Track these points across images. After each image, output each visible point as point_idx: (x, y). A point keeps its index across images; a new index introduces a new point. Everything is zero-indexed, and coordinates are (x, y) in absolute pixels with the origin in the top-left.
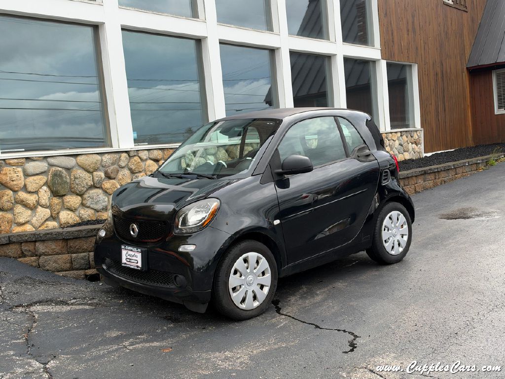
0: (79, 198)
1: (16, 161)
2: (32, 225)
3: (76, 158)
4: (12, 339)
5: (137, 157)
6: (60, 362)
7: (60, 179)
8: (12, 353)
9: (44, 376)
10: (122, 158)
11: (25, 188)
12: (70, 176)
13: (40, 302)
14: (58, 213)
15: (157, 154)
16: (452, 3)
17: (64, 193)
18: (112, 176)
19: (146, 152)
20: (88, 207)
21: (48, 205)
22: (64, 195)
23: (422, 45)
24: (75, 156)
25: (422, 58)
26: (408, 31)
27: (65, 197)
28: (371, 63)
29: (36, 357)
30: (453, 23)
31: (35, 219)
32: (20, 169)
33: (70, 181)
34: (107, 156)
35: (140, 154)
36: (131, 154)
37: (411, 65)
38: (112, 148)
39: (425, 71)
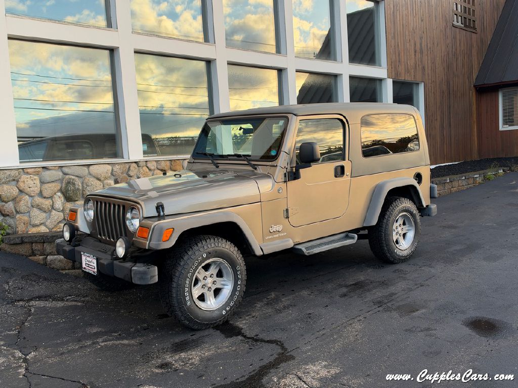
1: (32, 170)
2: (46, 226)
3: (88, 168)
5: (146, 168)
7: (73, 186)
10: (131, 168)
11: (41, 194)
12: (82, 184)
15: (163, 165)
16: (461, 25)
17: (77, 199)
19: (155, 163)
21: (62, 209)
22: (77, 201)
24: (89, 165)
25: (428, 77)
26: (415, 52)
28: (378, 81)
30: (462, 44)
31: (49, 221)
32: (36, 177)
33: (83, 188)
34: (117, 167)
35: (149, 165)
36: (141, 164)
37: (418, 83)
38: (123, 160)
39: (431, 89)
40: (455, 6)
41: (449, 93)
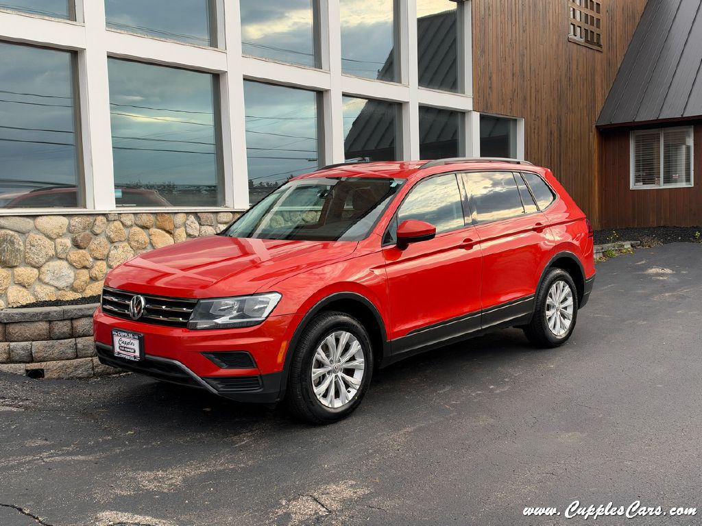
0: (36, 271)
3: (34, 220)
5: (119, 222)
7: (11, 246)
10: (97, 222)
12: (24, 242)
14: (6, 289)
15: (145, 220)
16: (580, 40)
17: (15, 264)
18: (82, 244)
19: (132, 217)
20: (47, 284)
22: (16, 267)
23: (533, 95)
24: (35, 216)
25: (531, 111)
26: (513, 75)
27: (17, 269)
28: (459, 114)
30: (581, 67)
33: (25, 249)
34: (77, 219)
35: (124, 219)
36: (111, 217)
37: (516, 120)
38: (85, 210)
39: (534, 129)
40: (572, 13)
41: (560, 136)
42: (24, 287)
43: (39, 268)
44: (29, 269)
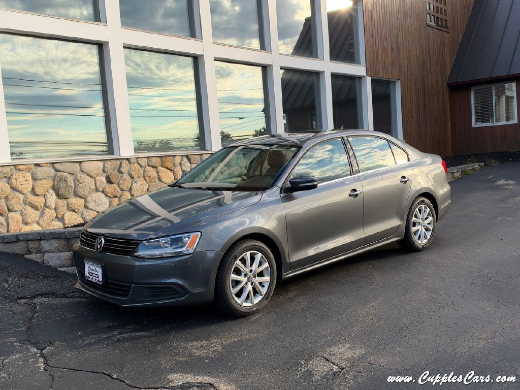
0: (83, 200)
1: (24, 167)
2: (39, 224)
3: (80, 164)
4: (15, 327)
5: (137, 164)
6: (55, 349)
7: (65, 184)
8: (13, 339)
9: (40, 360)
10: (122, 164)
11: (33, 192)
12: (74, 181)
13: (42, 295)
14: (63, 214)
15: (154, 161)
16: (434, 24)
17: (69, 197)
18: (113, 180)
19: (145, 160)
20: (91, 209)
21: (54, 207)
23: (406, 63)
24: (80, 162)
25: (404, 75)
26: (392, 50)
27: (70, 200)
28: (357, 79)
29: (34, 344)
30: (435, 43)
31: (41, 219)
32: (28, 174)
33: (75, 185)
34: (109, 163)
35: (140, 161)
36: (132, 161)
37: (395, 81)
38: (114, 156)
39: (407, 87)
40: (428, 5)
41: (425, 92)
42: (76, 212)
43: (85, 199)
44: (78, 199)
